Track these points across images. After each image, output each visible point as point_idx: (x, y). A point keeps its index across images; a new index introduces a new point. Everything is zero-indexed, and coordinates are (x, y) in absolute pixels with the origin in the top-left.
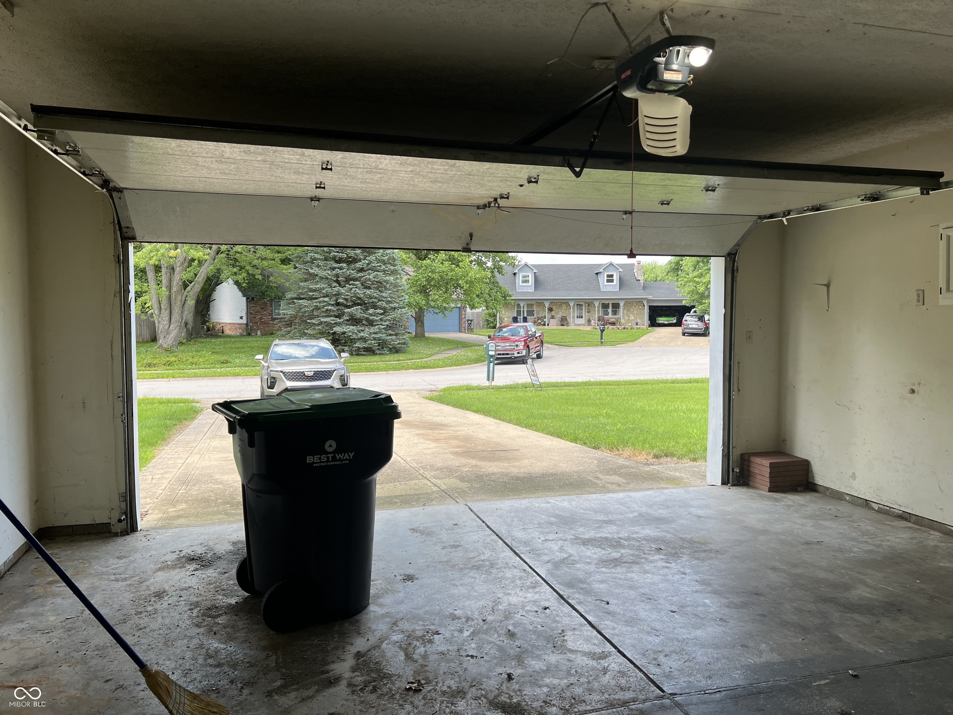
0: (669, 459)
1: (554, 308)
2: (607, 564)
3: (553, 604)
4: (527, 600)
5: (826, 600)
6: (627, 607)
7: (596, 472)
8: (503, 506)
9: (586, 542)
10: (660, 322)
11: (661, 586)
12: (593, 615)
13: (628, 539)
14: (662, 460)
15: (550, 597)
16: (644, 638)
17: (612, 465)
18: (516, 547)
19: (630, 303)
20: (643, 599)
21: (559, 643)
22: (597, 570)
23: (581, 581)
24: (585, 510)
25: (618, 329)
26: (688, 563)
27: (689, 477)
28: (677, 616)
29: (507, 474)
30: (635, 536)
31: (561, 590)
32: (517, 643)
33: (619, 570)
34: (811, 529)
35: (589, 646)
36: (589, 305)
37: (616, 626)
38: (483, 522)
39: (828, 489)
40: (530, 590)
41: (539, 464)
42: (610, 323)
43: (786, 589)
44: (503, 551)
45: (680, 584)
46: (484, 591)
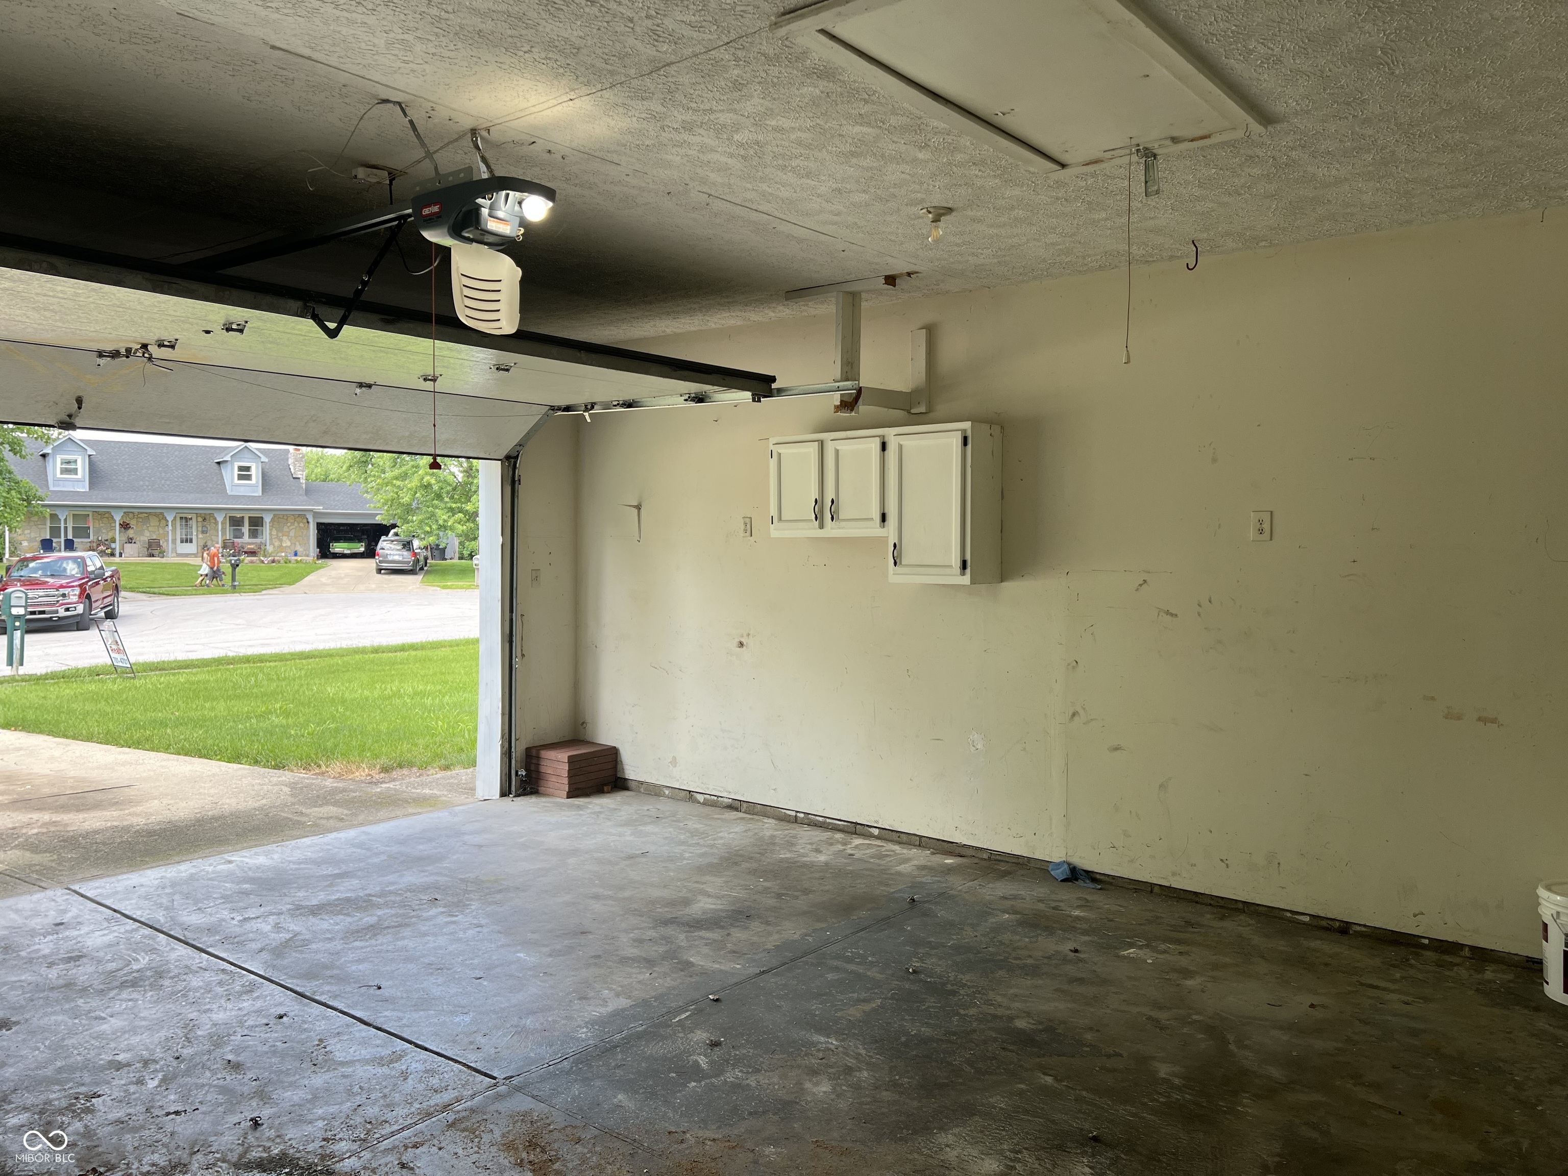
0: (405, 771)
1: (133, 523)
2: (360, 935)
3: (292, 1008)
4: (245, 1012)
5: (666, 922)
6: (410, 986)
7: (293, 804)
8: (143, 880)
9: (315, 911)
10: (337, 550)
11: (451, 948)
12: (361, 1008)
13: (382, 894)
14: (394, 774)
15: (282, 999)
16: (448, 1020)
17: (317, 791)
18: (194, 940)
19: (281, 517)
20: (431, 971)
21: (320, 1058)
22: (346, 946)
23: (325, 967)
24: (300, 863)
25: (263, 562)
26: (480, 911)
27: (445, 793)
28: (485, 983)
29: (126, 829)
30: (391, 888)
31: (298, 985)
32: (250, 1075)
33: (381, 939)
34: (631, 838)
35: (369, 1050)
36: (204, 520)
37: (400, 1014)
38: (115, 911)
39: (642, 783)
40: (245, 997)
41: (184, 804)
42: (246, 553)
43: (617, 919)
44: (173, 949)
45: (478, 941)
46: (159, 1015)
